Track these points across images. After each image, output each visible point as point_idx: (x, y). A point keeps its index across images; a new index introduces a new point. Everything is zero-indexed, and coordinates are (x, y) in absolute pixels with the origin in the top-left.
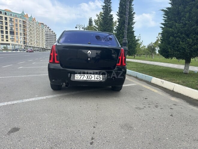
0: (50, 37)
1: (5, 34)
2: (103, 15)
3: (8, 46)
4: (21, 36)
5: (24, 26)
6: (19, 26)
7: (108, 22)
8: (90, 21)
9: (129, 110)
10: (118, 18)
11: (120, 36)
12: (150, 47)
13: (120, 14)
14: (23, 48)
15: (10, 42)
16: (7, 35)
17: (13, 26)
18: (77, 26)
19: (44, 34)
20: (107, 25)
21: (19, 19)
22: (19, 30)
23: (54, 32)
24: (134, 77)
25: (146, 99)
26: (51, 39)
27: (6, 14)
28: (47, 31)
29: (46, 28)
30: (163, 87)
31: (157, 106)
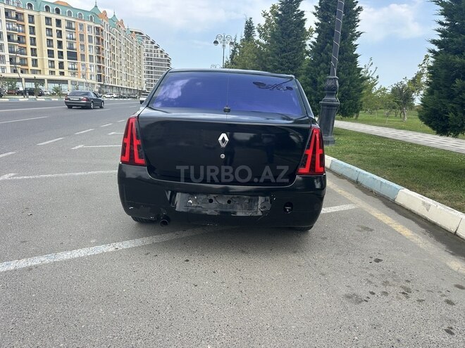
0: (156, 64)
1: (56, 60)
2: (280, 13)
3: (64, 87)
4: (91, 63)
5: (98, 39)
6: (86, 38)
7: (293, 31)
8: (249, 28)
9: (328, 305)
10: (318, 21)
11: (321, 69)
12: (398, 92)
13: (322, 11)
14: (97, 90)
15: (67, 76)
16: (61, 60)
17: (75, 40)
18: (218, 40)
19: (143, 58)
20: (289, 37)
21: (87, 23)
22: (88, 48)
23: (165, 52)
24: (350, 180)
25: (378, 261)
26: (158, 69)
27: (58, 11)
28: (151, 51)
29: (147, 42)
30: (426, 220)
31: (409, 291)
